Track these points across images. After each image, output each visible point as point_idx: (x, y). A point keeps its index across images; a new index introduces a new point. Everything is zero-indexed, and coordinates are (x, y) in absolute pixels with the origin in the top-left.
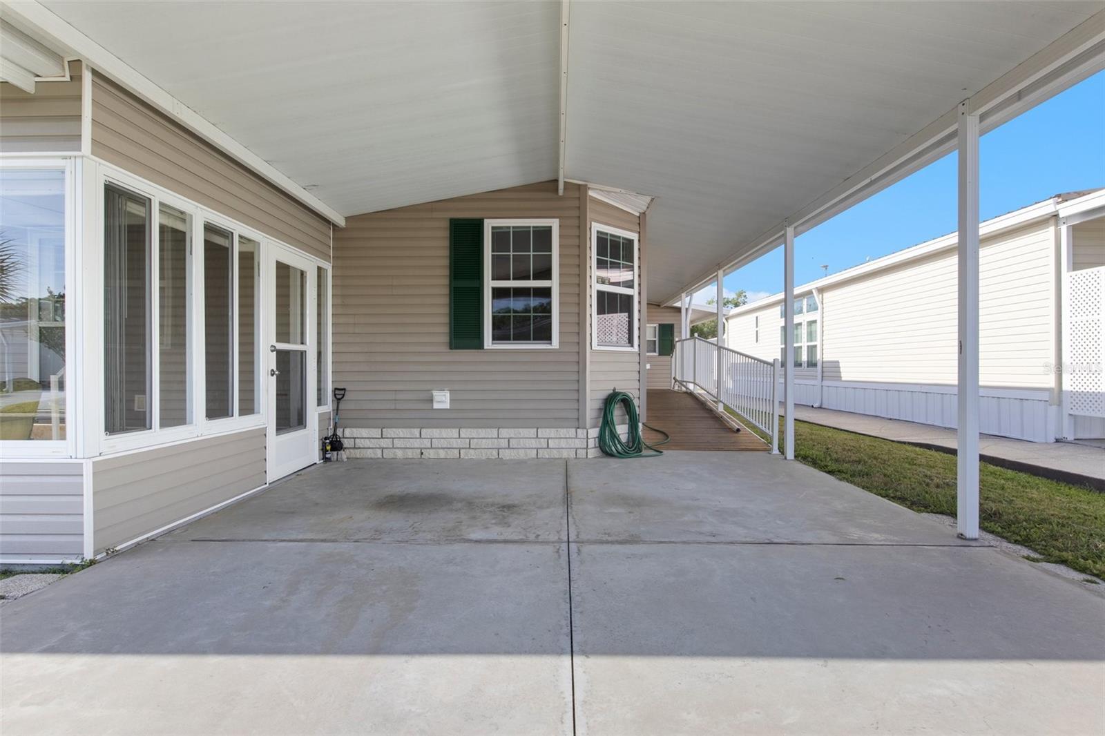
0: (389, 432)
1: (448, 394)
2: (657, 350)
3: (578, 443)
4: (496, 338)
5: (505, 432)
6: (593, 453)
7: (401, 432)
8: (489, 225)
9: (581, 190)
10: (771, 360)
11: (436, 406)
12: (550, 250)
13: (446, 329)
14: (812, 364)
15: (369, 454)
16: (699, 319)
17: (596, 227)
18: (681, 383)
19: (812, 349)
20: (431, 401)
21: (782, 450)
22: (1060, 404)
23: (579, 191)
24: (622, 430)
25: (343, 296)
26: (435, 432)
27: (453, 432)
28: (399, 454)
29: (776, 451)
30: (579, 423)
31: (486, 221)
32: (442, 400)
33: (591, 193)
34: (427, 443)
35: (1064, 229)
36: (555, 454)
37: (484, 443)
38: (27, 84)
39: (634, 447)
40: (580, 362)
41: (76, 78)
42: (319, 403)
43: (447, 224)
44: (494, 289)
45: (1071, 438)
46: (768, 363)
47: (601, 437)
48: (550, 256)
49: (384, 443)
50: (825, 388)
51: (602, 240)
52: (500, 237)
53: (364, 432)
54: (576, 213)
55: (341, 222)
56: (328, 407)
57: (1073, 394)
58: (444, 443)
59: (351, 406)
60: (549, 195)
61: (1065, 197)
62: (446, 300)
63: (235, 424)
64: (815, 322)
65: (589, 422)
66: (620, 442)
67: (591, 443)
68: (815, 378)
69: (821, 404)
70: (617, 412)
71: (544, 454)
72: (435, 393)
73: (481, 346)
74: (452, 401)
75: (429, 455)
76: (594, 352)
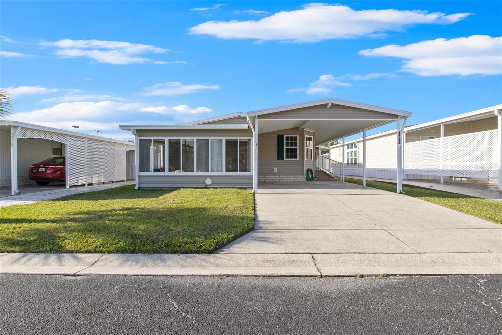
0: (266, 176)
3: (302, 178)
4: (286, 158)
5: (288, 176)
6: (305, 180)
7: (268, 176)
8: (285, 136)
10: (340, 162)
11: (275, 171)
12: (297, 141)
13: (277, 156)
14: (355, 163)
15: (262, 180)
16: (323, 150)
17: (306, 136)
18: (319, 168)
19: (355, 159)
20: (274, 170)
21: (342, 180)
22: (404, 172)
23: (303, 129)
24: (310, 176)
26: (275, 176)
27: (278, 176)
28: (268, 181)
29: (341, 181)
30: (303, 174)
32: (276, 170)
33: (305, 129)
34: (273, 178)
35: (404, 133)
36: (298, 180)
37: (284, 178)
39: (312, 179)
40: (303, 163)
43: (277, 136)
44: (286, 148)
45: (406, 179)
46: (339, 163)
47: (307, 177)
49: (265, 179)
50: (359, 171)
51: (307, 138)
52: (287, 138)
53: (261, 176)
54: (302, 134)
57: (406, 170)
58: (276, 178)
60: (297, 130)
62: (277, 151)
64: (356, 151)
66: (310, 178)
67: (305, 178)
68: (356, 167)
70: (309, 173)
71: (296, 180)
73: (283, 160)
74: (278, 170)
75: (274, 181)
76: (305, 161)
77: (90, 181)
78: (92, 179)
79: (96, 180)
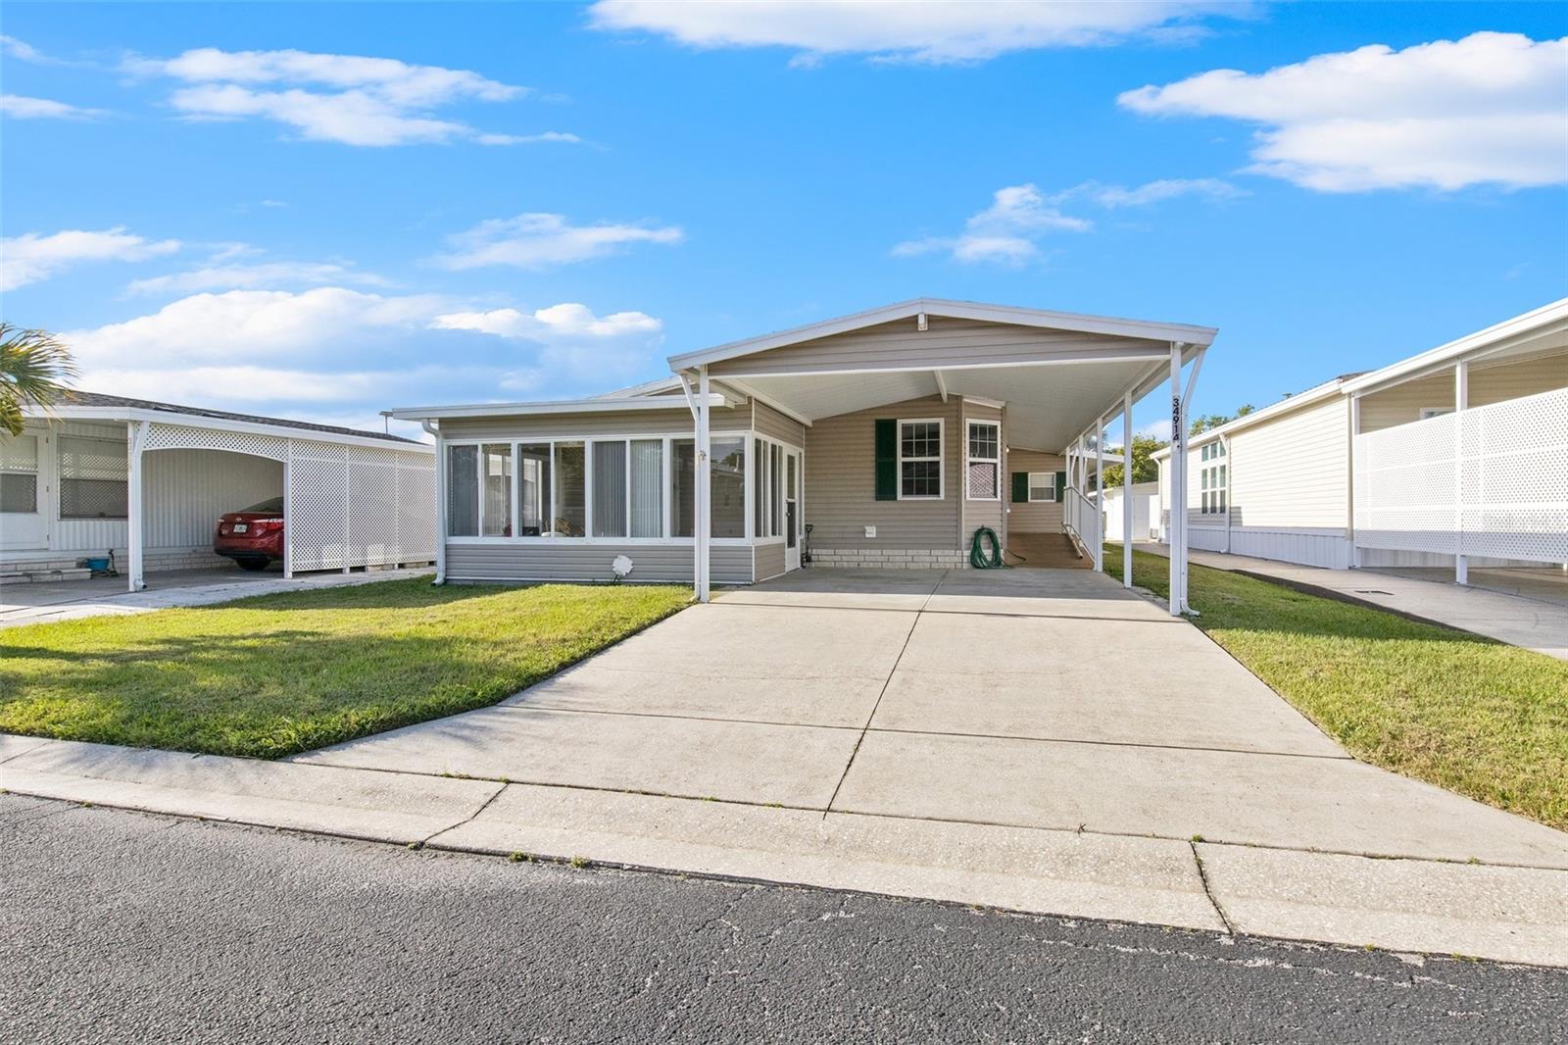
0: (839, 552)
1: (875, 528)
2: (1055, 497)
3: (956, 559)
4: (904, 493)
5: (910, 552)
6: (966, 566)
7: (846, 552)
8: (900, 423)
9: (958, 399)
11: (867, 536)
12: (938, 437)
13: (873, 488)
14: (1223, 510)
15: (827, 564)
17: (969, 421)
20: (864, 532)
21: (1097, 566)
22: (1351, 539)
23: (956, 399)
24: (988, 553)
25: (811, 469)
26: (867, 552)
27: (879, 552)
28: (845, 565)
29: (1096, 569)
30: (957, 546)
31: (898, 421)
32: (871, 532)
33: (965, 399)
34: (862, 558)
35: (1353, 399)
36: (942, 566)
37: (897, 559)
38: (731, 405)
39: (997, 562)
40: (958, 508)
41: (750, 403)
42: (800, 534)
43: (874, 423)
44: (903, 463)
45: (1358, 566)
47: (972, 556)
48: (938, 442)
49: (836, 558)
50: (1232, 535)
51: (973, 428)
52: (907, 430)
53: (824, 552)
54: (955, 413)
55: (810, 424)
56: (803, 537)
57: (1358, 533)
58: (872, 559)
59: (816, 536)
60: (937, 403)
61: (1345, 378)
62: (874, 471)
63: (770, 540)
64: (1225, 466)
65: (963, 547)
66: (985, 560)
67: (965, 560)
68: (1222, 523)
69: (1229, 550)
70: (984, 541)
71: (934, 566)
72: (867, 528)
73: (895, 498)
74: (877, 532)
75: (864, 565)
76: (967, 502)
77: (359, 559)
78: (364, 554)
79: (375, 556)
